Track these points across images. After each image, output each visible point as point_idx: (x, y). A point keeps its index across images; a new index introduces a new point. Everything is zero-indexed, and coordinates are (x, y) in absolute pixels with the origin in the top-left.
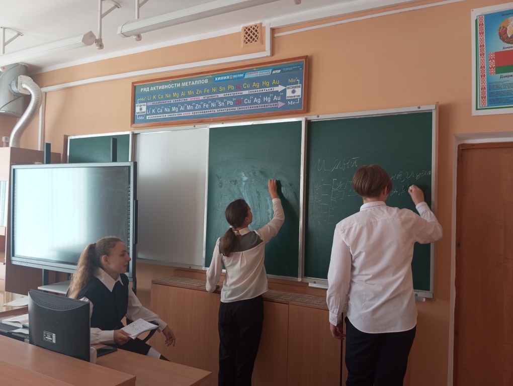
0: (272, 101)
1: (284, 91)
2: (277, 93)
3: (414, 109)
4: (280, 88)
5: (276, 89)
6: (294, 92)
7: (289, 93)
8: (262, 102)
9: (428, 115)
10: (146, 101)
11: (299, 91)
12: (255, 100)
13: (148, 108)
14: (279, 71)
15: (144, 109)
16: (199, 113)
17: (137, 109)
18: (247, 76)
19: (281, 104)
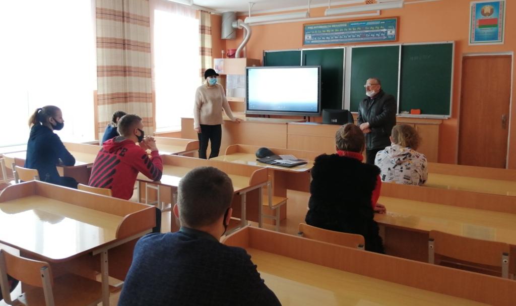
0: (380, 36)
1: (387, 32)
2: (383, 32)
3: (445, 42)
4: (384, 30)
5: (382, 30)
6: (391, 32)
7: (389, 33)
8: (375, 36)
9: (451, 45)
10: (311, 34)
11: (393, 32)
12: (372, 35)
13: (312, 37)
14: (384, 22)
15: (310, 37)
16: (342, 40)
17: (306, 38)
18: (368, 24)
19: (385, 38)
